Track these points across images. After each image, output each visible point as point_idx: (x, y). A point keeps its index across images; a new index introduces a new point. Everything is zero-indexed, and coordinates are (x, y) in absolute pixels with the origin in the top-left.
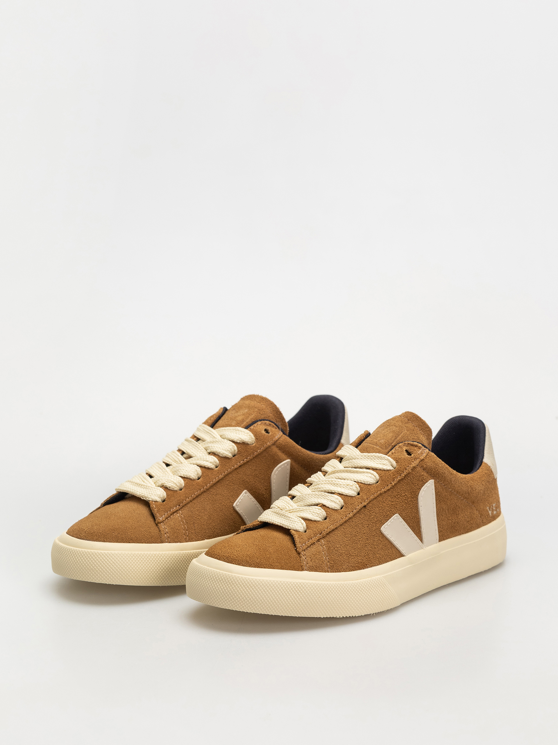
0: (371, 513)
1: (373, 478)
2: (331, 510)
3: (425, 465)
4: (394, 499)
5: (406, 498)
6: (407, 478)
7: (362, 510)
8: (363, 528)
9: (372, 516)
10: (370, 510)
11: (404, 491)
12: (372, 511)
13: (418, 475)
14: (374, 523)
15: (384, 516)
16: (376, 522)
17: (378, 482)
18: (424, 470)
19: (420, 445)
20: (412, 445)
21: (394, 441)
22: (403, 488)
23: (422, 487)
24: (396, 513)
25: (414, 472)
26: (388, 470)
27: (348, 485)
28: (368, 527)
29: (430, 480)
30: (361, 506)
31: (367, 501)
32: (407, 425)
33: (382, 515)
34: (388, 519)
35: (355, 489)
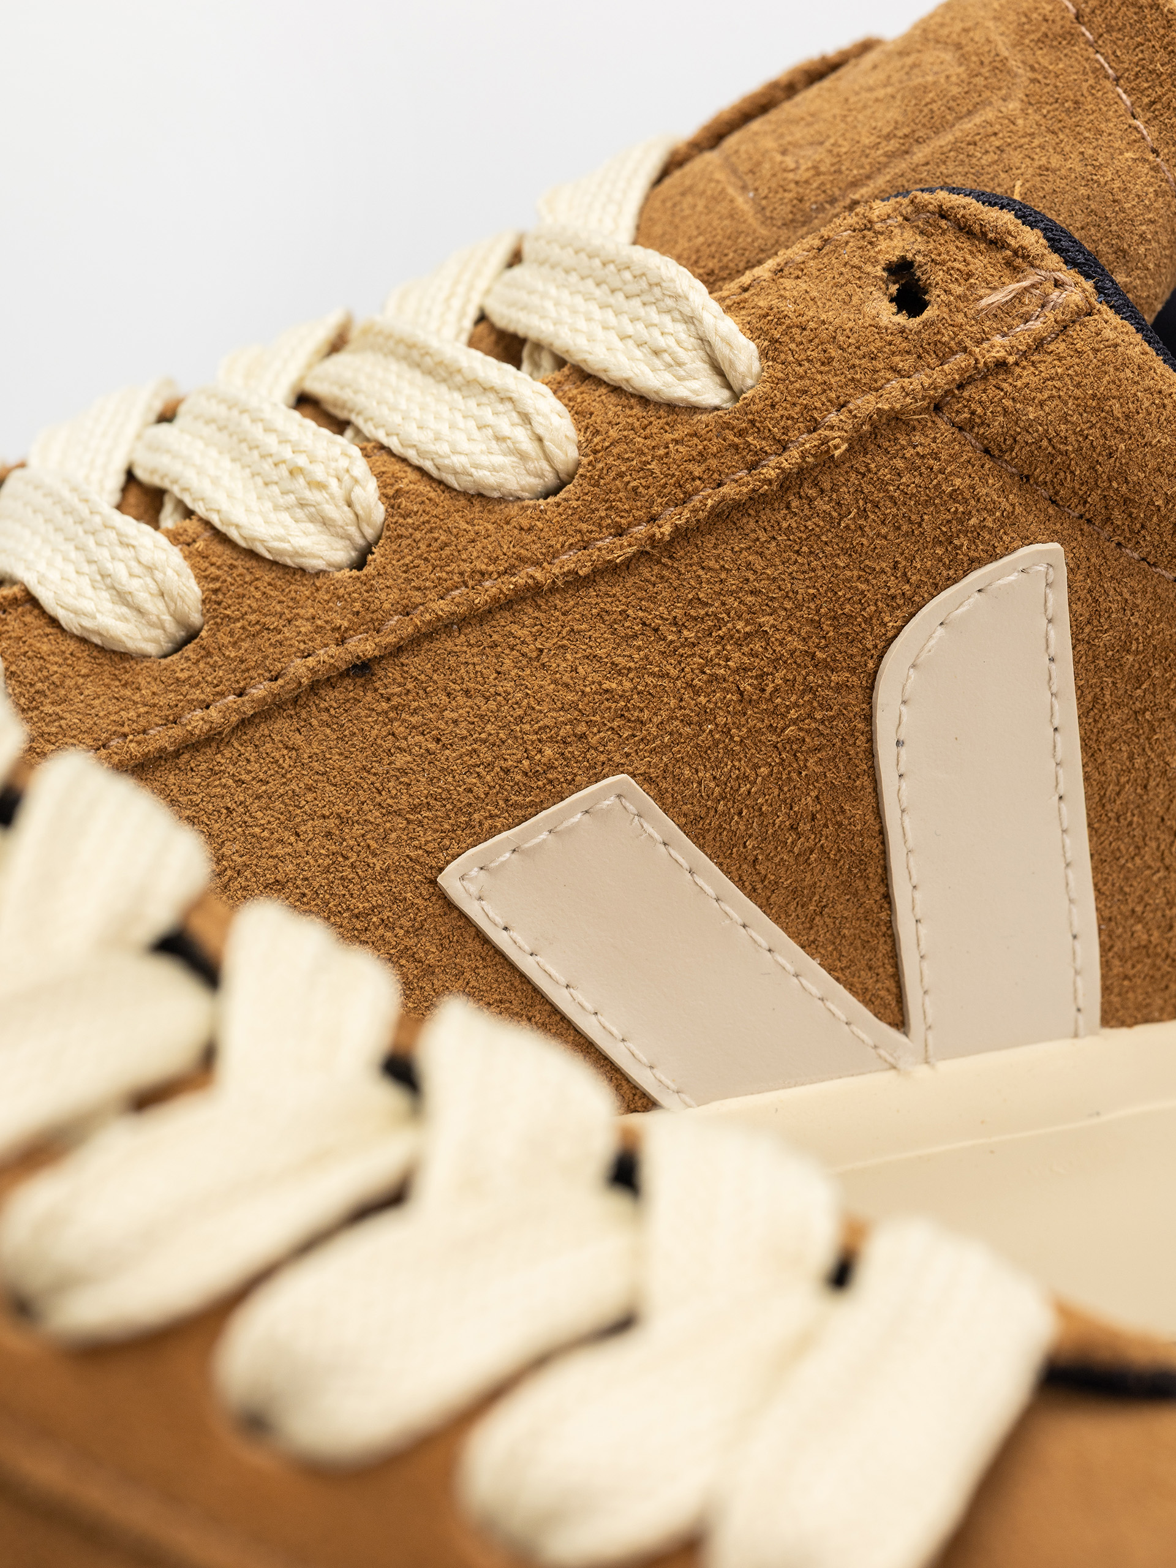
0: (401, 730)
1: (523, 457)
2: (73, 646)
3: (1005, 412)
4: (639, 649)
5: (753, 654)
6: (811, 500)
7: (331, 697)
8: (280, 841)
9: (400, 760)
10: (395, 708)
11: (750, 599)
12: (415, 712)
13: (912, 489)
14: (398, 813)
15: (507, 771)
16: (414, 809)
17: (555, 491)
18: (987, 451)
19: (1031, 239)
20: (966, 229)
21: (880, 168)
22: (750, 575)
23: (938, 589)
24: (618, 769)
25: (881, 459)
26: (672, 407)
27: (295, 472)
28: (329, 834)
29: (1027, 540)
30: (329, 655)
31: (397, 628)
32: (1045, 62)
33: (489, 766)
34: (532, 804)
35: (339, 514)
